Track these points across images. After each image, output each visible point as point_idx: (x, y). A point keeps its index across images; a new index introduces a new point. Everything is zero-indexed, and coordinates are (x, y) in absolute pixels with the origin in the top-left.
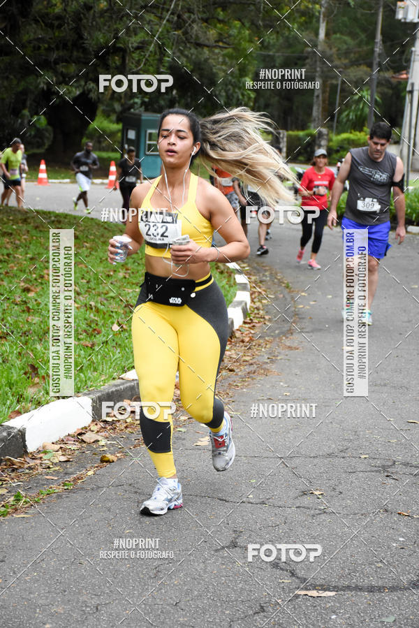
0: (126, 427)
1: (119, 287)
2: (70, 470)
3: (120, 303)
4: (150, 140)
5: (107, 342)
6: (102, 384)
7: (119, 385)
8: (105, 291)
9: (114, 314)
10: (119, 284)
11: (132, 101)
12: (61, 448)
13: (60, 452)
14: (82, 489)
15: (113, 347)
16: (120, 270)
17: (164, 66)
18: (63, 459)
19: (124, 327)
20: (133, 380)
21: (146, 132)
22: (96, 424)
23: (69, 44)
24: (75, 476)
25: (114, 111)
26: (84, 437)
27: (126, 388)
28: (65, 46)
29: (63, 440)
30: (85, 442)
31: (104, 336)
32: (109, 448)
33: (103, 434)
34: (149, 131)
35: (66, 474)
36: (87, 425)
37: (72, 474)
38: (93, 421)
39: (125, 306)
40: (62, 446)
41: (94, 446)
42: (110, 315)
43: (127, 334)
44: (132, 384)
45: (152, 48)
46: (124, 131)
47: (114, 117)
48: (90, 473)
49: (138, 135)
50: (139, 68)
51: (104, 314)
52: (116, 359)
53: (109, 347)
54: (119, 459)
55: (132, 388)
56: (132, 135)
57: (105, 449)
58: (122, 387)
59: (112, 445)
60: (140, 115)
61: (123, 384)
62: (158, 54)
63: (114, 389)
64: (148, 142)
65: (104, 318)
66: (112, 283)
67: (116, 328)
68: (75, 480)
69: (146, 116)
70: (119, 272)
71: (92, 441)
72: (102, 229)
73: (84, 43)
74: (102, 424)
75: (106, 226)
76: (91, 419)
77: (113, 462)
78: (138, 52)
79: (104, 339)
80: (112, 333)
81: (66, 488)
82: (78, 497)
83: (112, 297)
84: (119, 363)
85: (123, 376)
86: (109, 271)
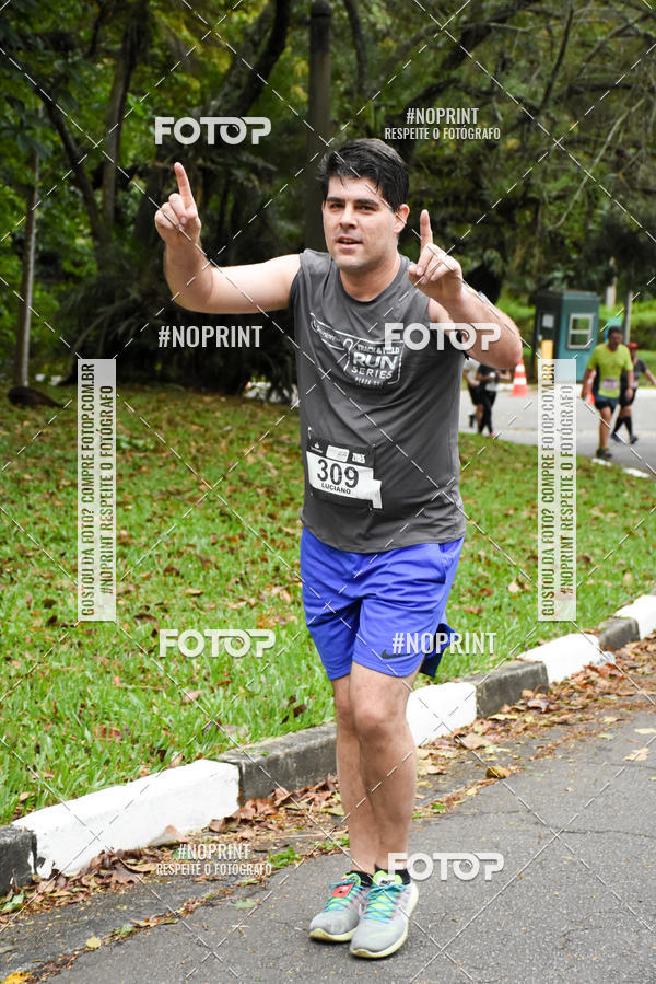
0: (525, 729)
1: (522, 532)
2: (444, 786)
3: (521, 553)
4: (574, 328)
5: (500, 607)
6: (491, 665)
7: (516, 669)
8: (501, 537)
9: (512, 569)
10: (521, 528)
11: (551, 276)
12: (431, 754)
13: (429, 761)
14: (459, 813)
15: (509, 614)
16: (524, 507)
17: (595, 222)
18: (434, 770)
19: (527, 587)
20: (536, 662)
21: (569, 317)
22: (482, 723)
23: (463, 197)
24: (449, 795)
25: (525, 290)
26: (464, 741)
27: (527, 673)
28: (456, 199)
29: (434, 744)
30: (465, 748)
31: (496, 598)
32: (499, 757)
33: (492, 737)
34: (573, 316)
35: (437, 791)
36: (468, 724)
37: (446, 792)
38: (478, 718)
39: (529, 558)
40: (433, 751)
41: (478, 755)
42: (506, 570)
43: (529, 597)
44: (535, 667)
45: (577, 196)
46: (538, 318)
47: (525, 299)
48: (472, 792)
49: (558, 322)
50: (559, 224)
51: (498, 568)
52: (512, 631)
53: (503, 613)
54: (513, 774)
55: (535, 674)
56: (548, 321)
57: (493, 758)
58: (520, 672)
59: (505, 754)
60: (561, 295)
61: (521, 667)
62: (587, 204)
63: (508, 674)
64: (572, 332)
65: (497, 574)
66: (511, 526)
67: (514, 588)
68: (449, 801)
69: (570, 295)
70: (522, 510)
71: (475, 746)
72: (501, 451)
73: (482, 194)
74: (490, 722)
75: (507, 447)
76: (475, 715)
77: (504, 777)
78: (558, 202)
79: (497, 603)
80: (506, 594)
81: (436, 811)
82: (453, 825)
83: (510, 546)
84: (517, 637)
85: (521, 656)
86: (508, 509)
